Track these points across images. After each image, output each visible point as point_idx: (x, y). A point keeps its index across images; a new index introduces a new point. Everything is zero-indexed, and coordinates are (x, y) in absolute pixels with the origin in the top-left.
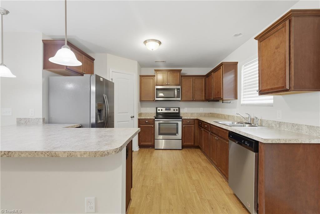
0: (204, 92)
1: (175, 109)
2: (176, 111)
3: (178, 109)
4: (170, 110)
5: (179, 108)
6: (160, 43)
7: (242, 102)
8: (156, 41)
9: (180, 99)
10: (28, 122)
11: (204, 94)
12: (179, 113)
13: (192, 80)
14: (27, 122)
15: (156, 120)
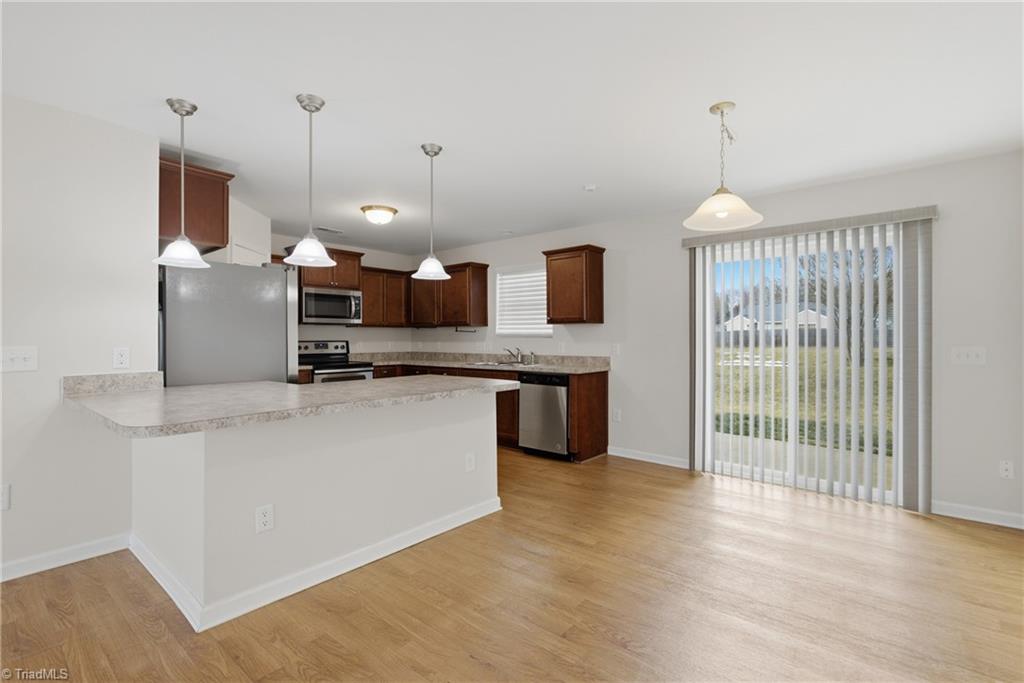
0: (403, 308)
1: (340, 344)
2: (339, 351)
3: (344, 344)
4: (326, 347)
5: (347, 342)
6: (396, 212)
7: (498, 331)
8: (391, 209)
9: (359, 321)
10: (110, 386)
11: (403, 313)
12: (346, 355)
13: (381, 278)
14: (107, 385)
15: (316, 372)
